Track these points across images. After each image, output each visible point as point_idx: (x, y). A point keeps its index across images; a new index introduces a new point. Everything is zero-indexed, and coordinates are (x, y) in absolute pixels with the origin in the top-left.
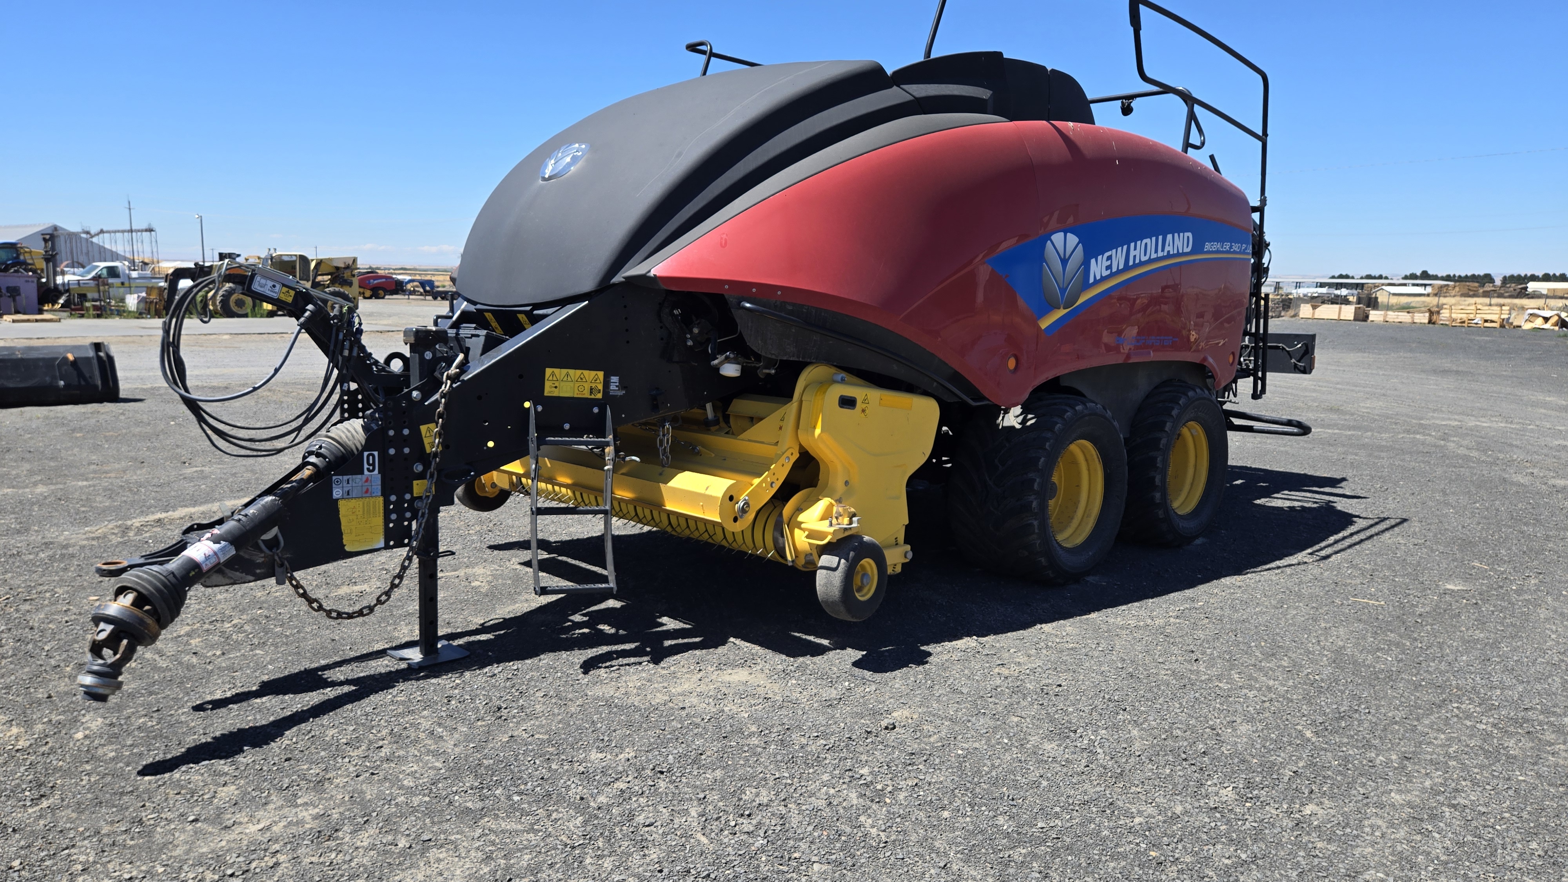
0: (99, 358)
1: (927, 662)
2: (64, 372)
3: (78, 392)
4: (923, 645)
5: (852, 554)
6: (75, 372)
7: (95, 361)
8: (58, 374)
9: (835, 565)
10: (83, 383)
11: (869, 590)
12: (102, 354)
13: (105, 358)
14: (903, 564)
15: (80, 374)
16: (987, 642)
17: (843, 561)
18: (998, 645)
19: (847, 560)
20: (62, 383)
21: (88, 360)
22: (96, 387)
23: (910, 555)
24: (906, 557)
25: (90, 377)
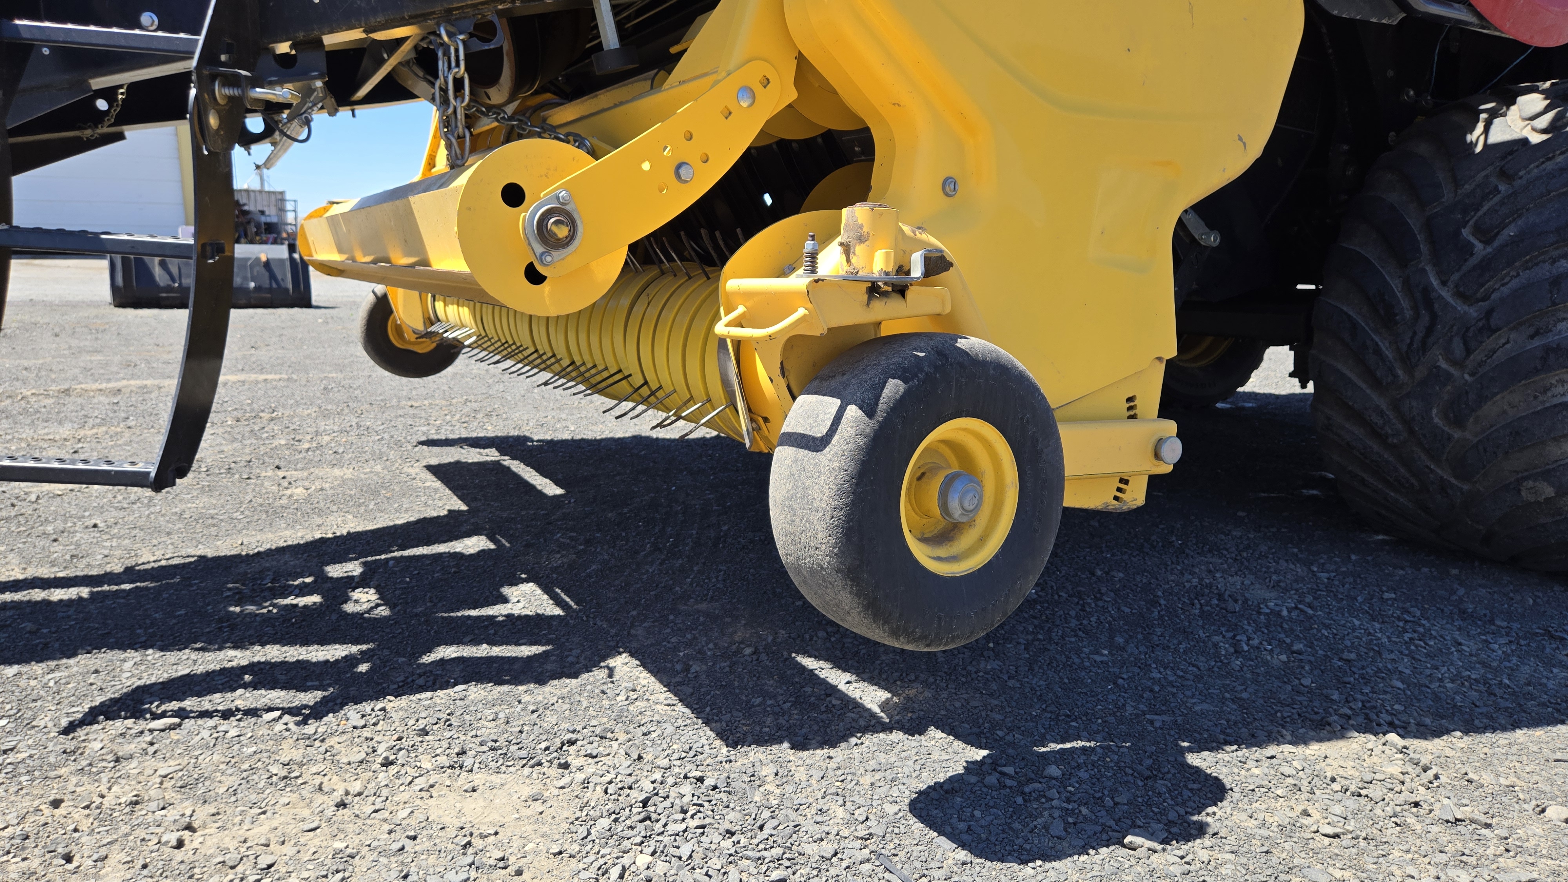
0: (292, 259)
1: (1201, 830)
2: (255, 273)
3: (269, 295)
4: (1199, 747)
5: (893, 388)
6: (267, 274)
7: (288, 264)
8: (249, 275)
9: (820, 431)
10: (274, 285)
11: (982, 540)
12: (296, 256)
13: (299, 260)
14: (1154, 481)
15: (272, 276)
16: (1445, 761)
17: (853, 411)
18: (1486, 778)
19: (870, 411)
20: (252, 285)
21: (281, 261)
22: (287, 290)
23: (1174, 451)
24: (1157, 456)
25: (283, 280)
